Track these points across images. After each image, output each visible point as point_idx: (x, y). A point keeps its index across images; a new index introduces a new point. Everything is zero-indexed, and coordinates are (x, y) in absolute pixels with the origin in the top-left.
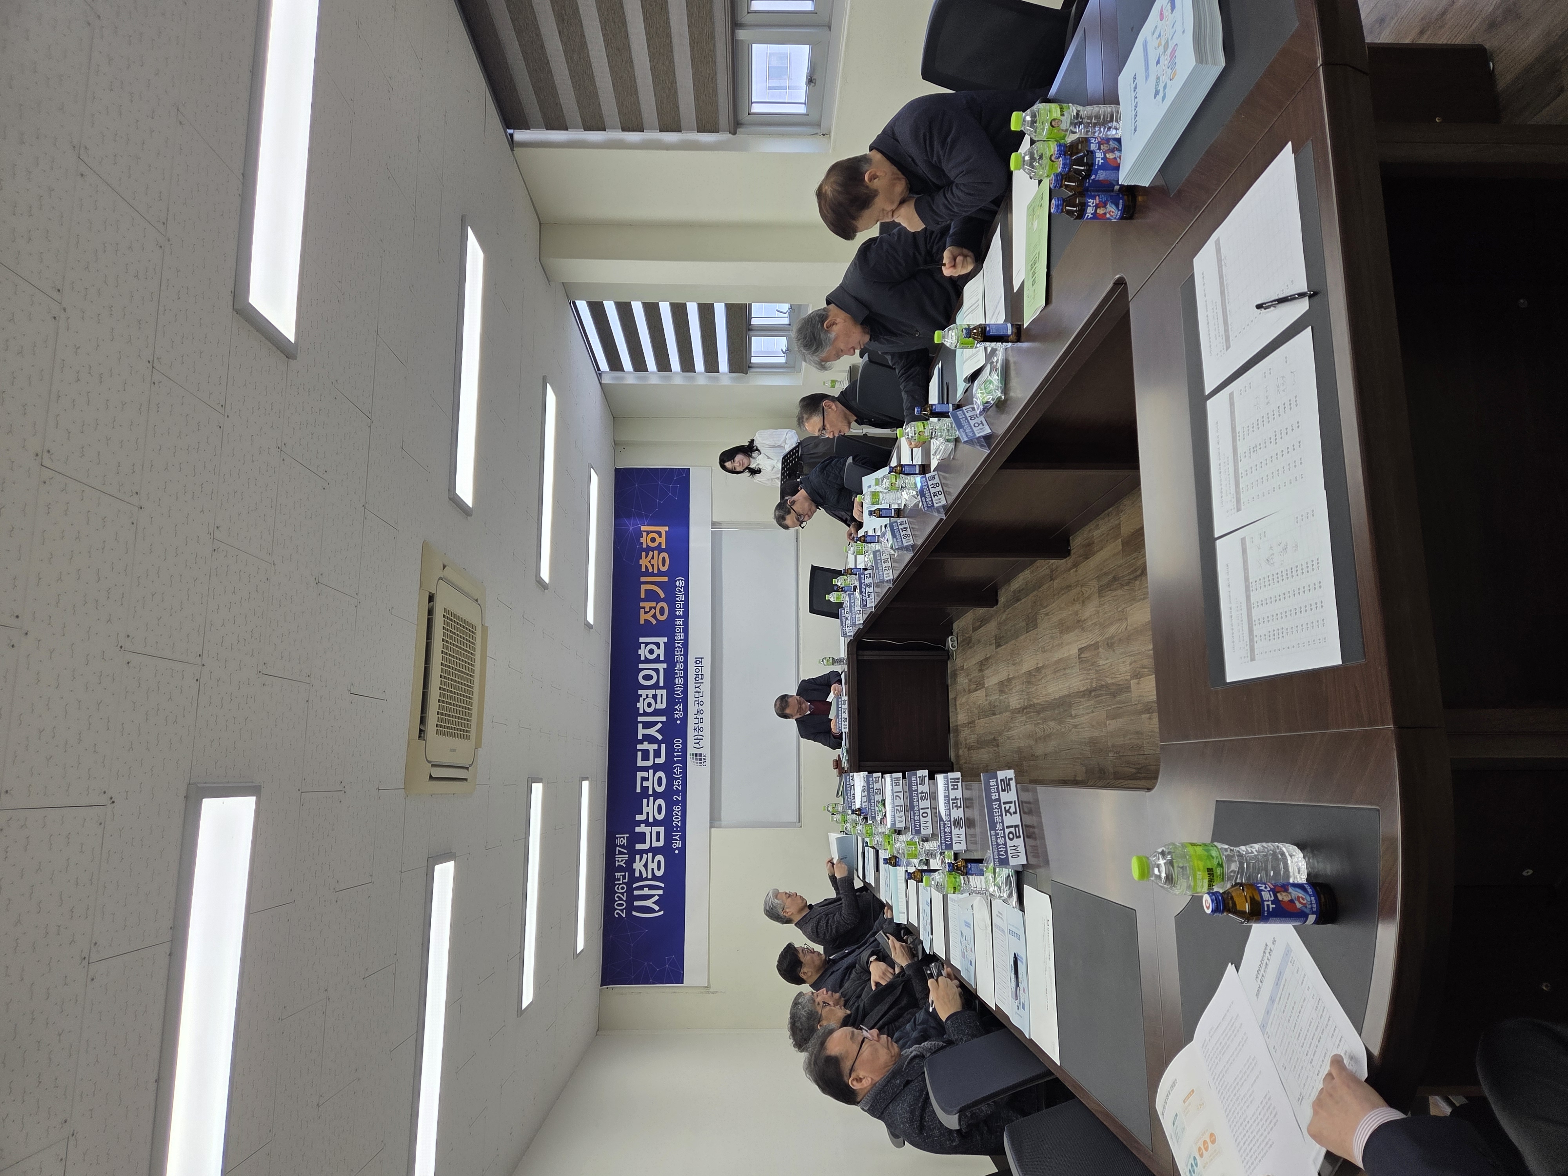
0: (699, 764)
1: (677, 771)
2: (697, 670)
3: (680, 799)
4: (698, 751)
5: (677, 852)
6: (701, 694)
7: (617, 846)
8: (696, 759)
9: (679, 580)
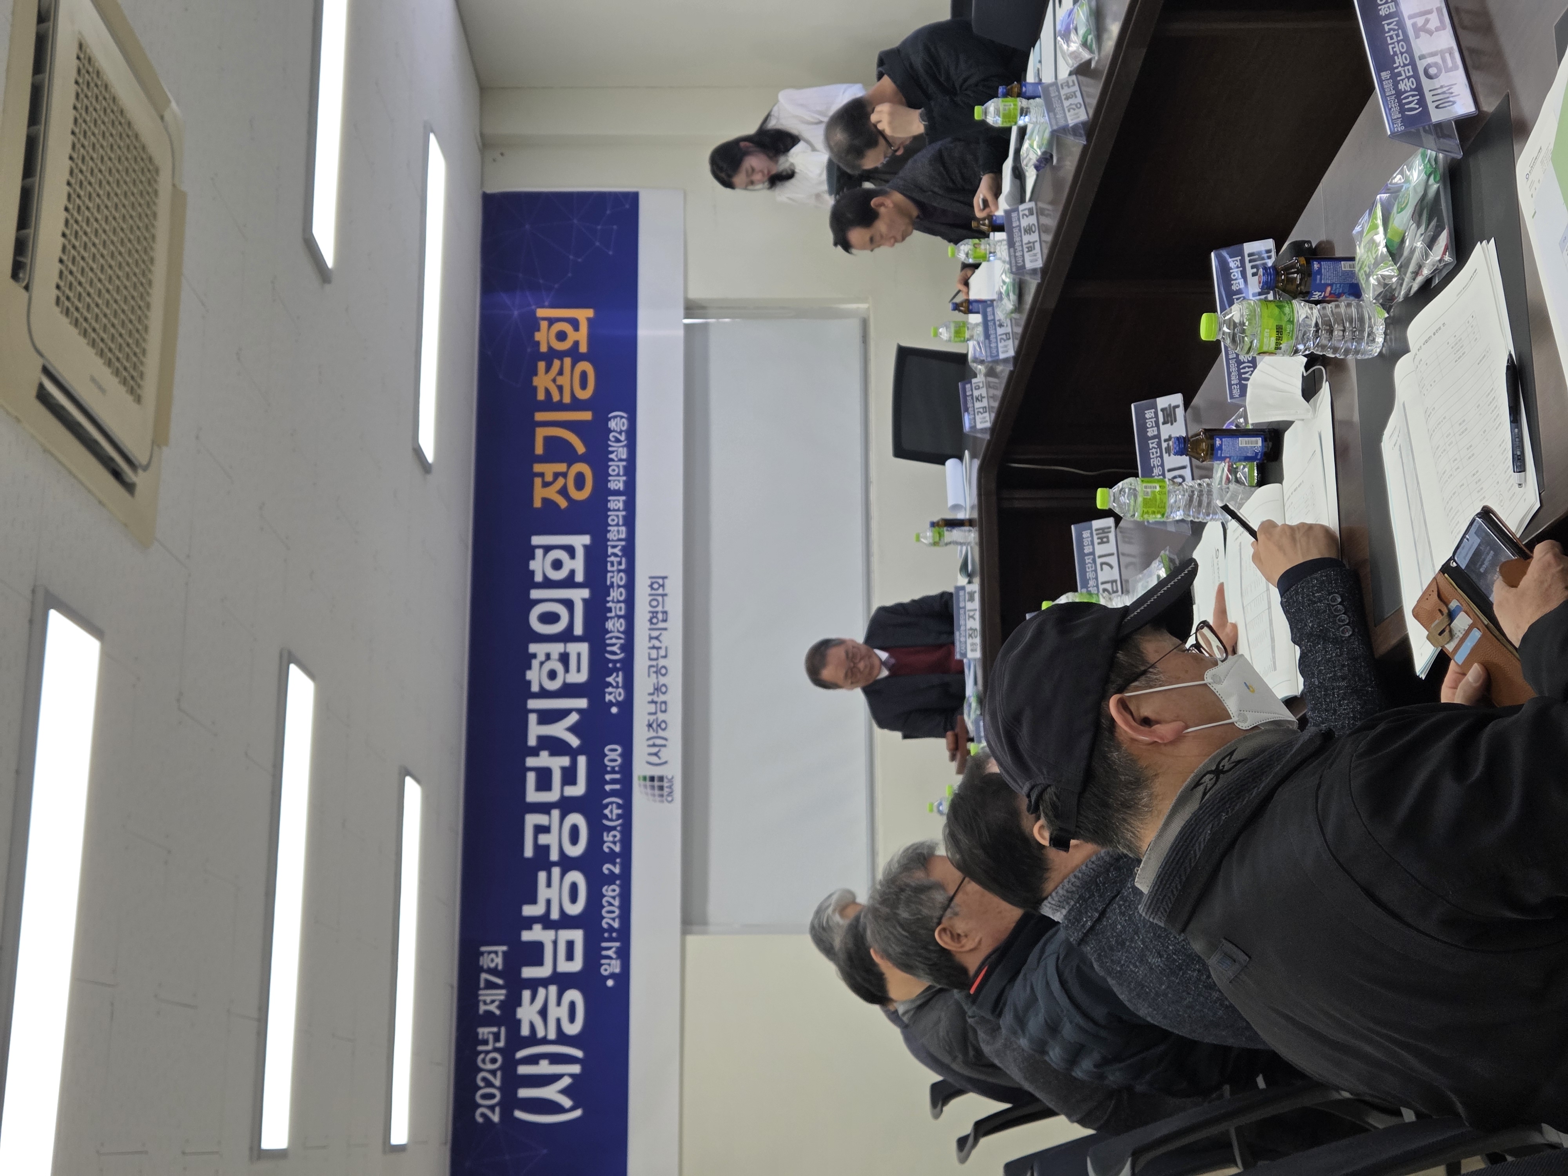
0: (657, 799)
1: (611, 811)
2: (654, 603)
3: (617, 872)
4: (656, 772)
5: (610, 983)
6: (662, 652)
7: (482, 970)
8: (653, 787)
9: (615, 417)
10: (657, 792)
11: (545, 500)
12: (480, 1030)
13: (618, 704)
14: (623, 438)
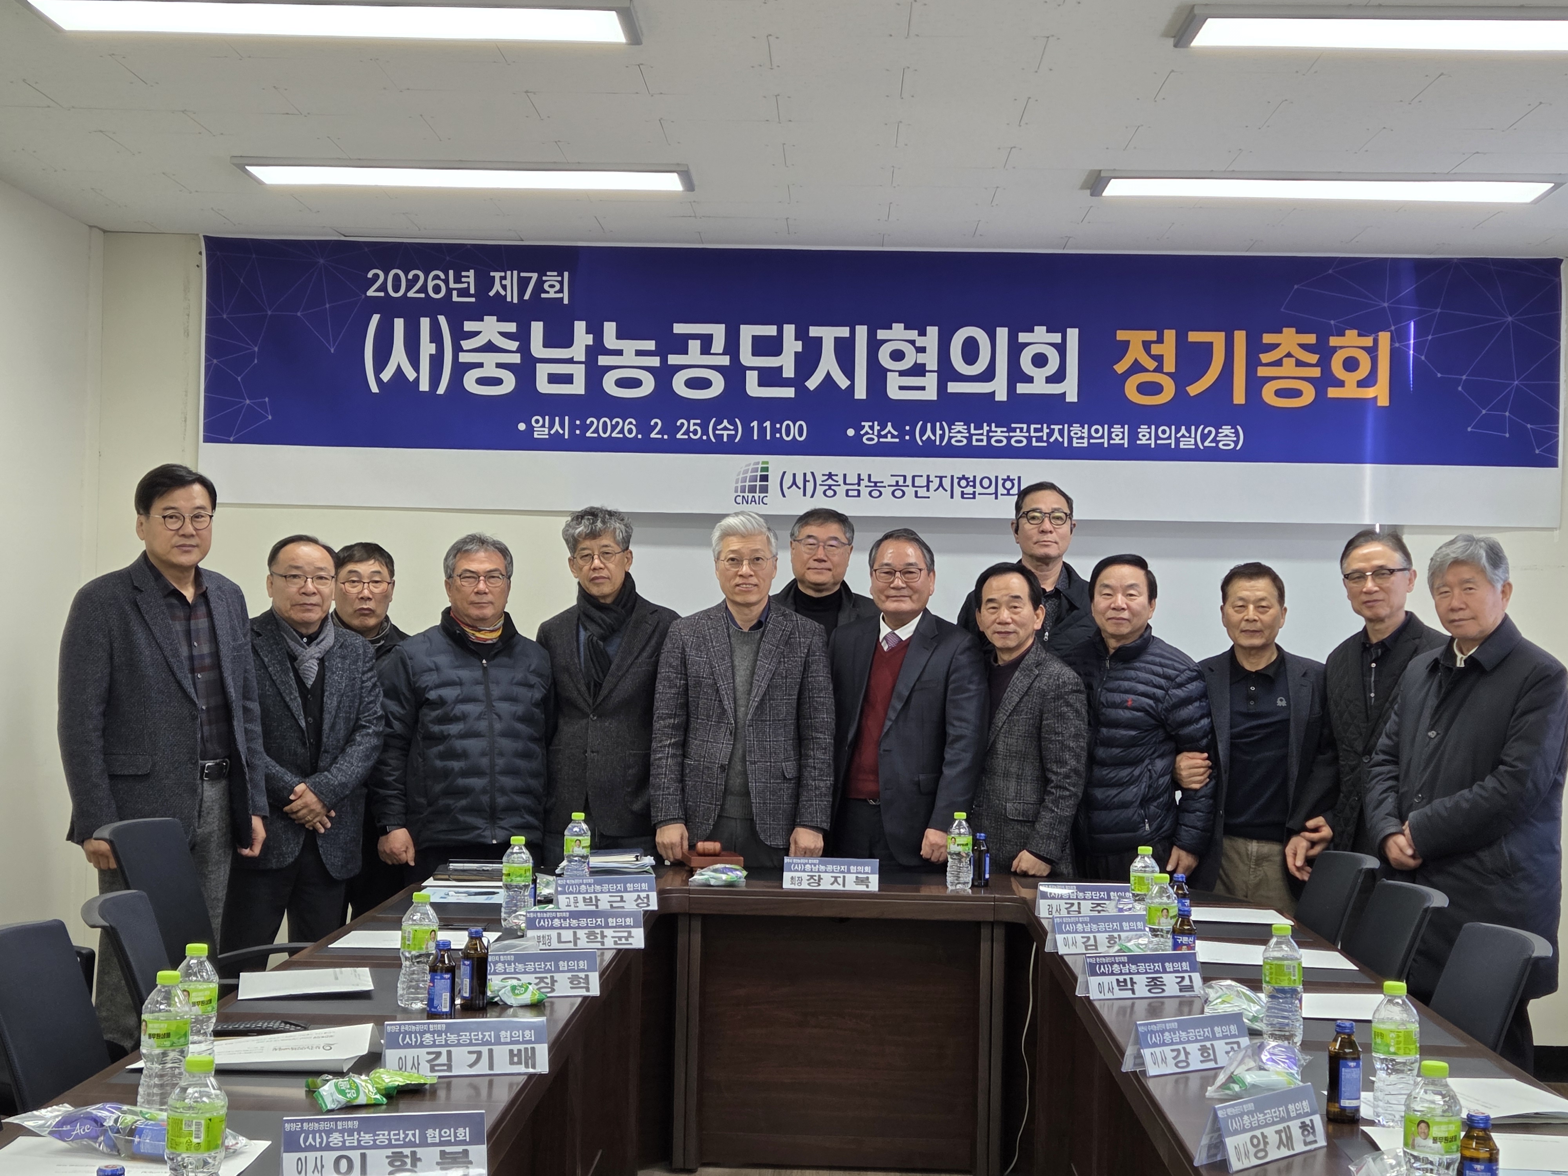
0: (740, 485)
1: (725, 429)
2: (986, 483)
3: (653, 435)
4: (773, 483)
5: (522, 427)
6: (922, 492)
7: (542, 274)
9: (1237, 434)
11: (1126, 344)
12: (471, 273)
13: (858, 437)
14: (1206, 444)
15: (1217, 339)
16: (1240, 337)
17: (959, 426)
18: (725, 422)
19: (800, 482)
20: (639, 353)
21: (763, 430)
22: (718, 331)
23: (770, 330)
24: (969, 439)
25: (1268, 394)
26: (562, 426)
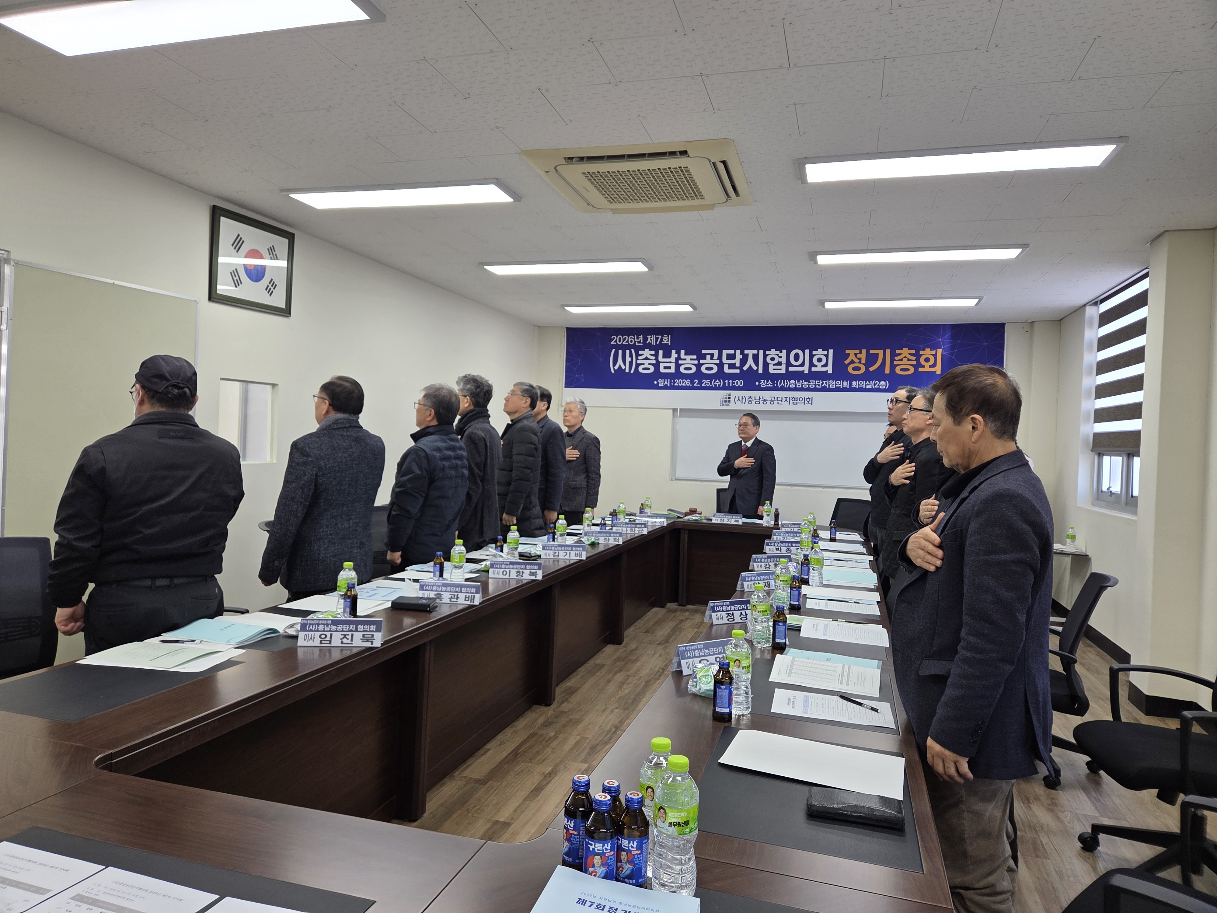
1: (717, 383)
2: (801, 399)
3: (695, 385)
4: (732, 400)
5: (655, 382)
6: (780, 402)
7: (662, 336)
8: (726, 398)
9: (886, 383)
10: (724, 400)
11: (849, 354)
12: (642, 336)
13: (760, 385)
14: (876, 387)
15: (880, 352)
16: (888, 352)
17: (792, 381)
18: (717, 381)
19: (741, 399)
20: (691, 359)
21: (729, 383)
22: (716, 352)
23: (732, 352)
24: (796, 385)
25: (898, 370)
26: (668, 382)
